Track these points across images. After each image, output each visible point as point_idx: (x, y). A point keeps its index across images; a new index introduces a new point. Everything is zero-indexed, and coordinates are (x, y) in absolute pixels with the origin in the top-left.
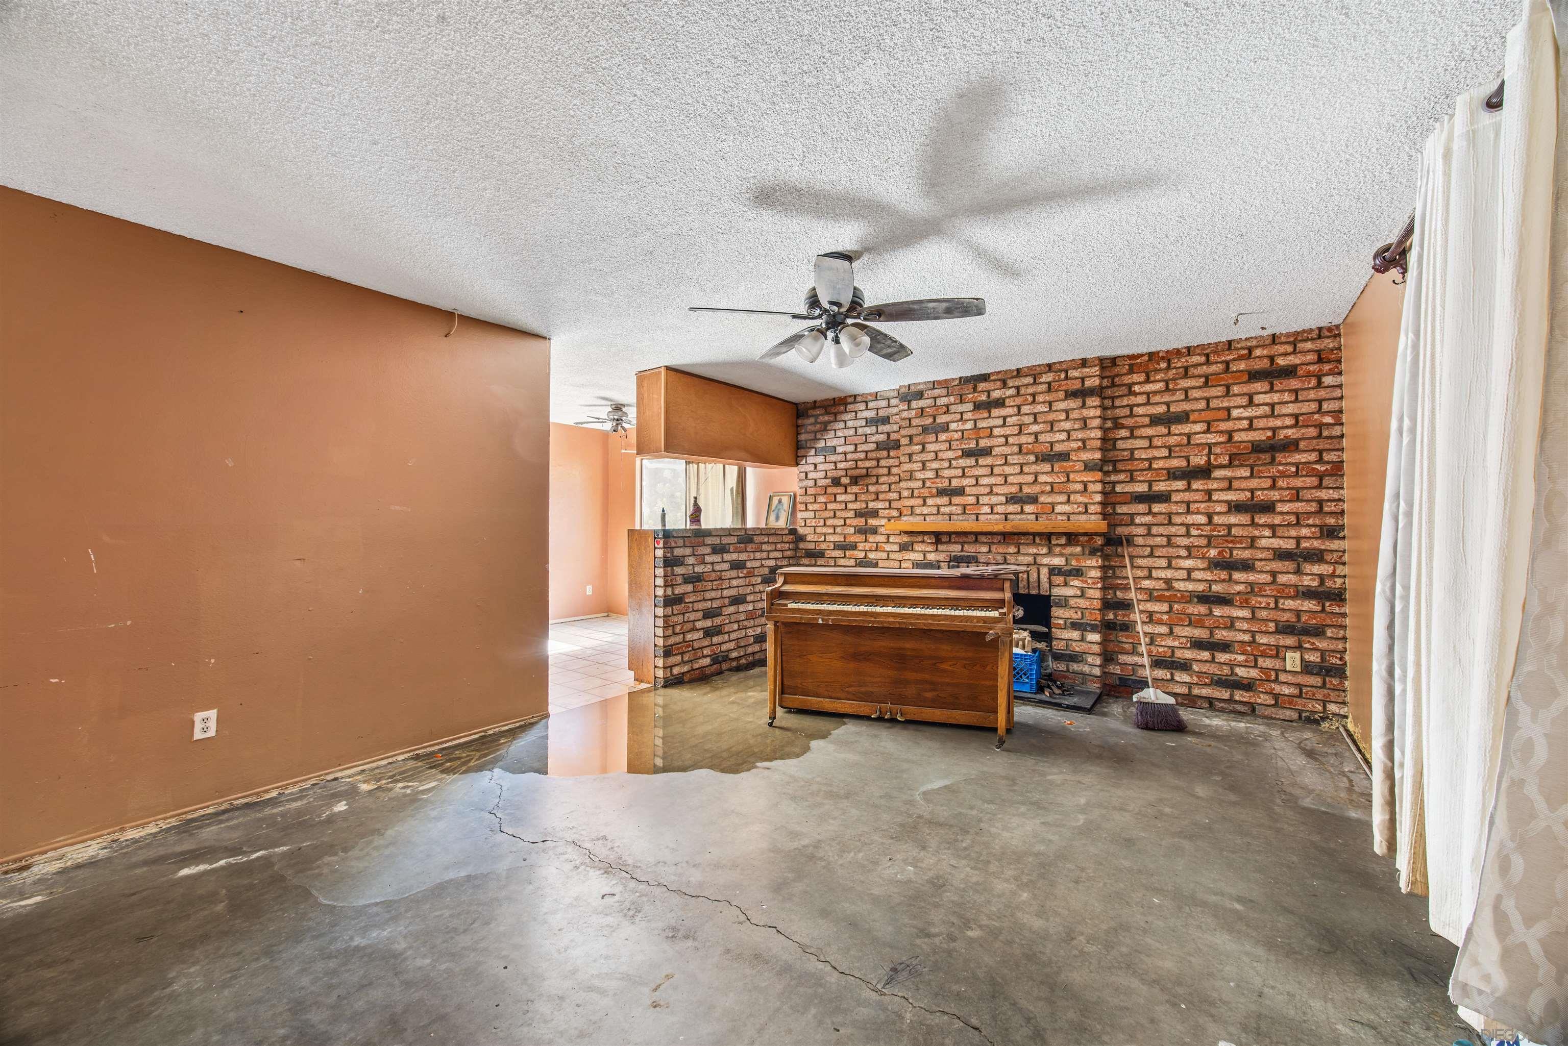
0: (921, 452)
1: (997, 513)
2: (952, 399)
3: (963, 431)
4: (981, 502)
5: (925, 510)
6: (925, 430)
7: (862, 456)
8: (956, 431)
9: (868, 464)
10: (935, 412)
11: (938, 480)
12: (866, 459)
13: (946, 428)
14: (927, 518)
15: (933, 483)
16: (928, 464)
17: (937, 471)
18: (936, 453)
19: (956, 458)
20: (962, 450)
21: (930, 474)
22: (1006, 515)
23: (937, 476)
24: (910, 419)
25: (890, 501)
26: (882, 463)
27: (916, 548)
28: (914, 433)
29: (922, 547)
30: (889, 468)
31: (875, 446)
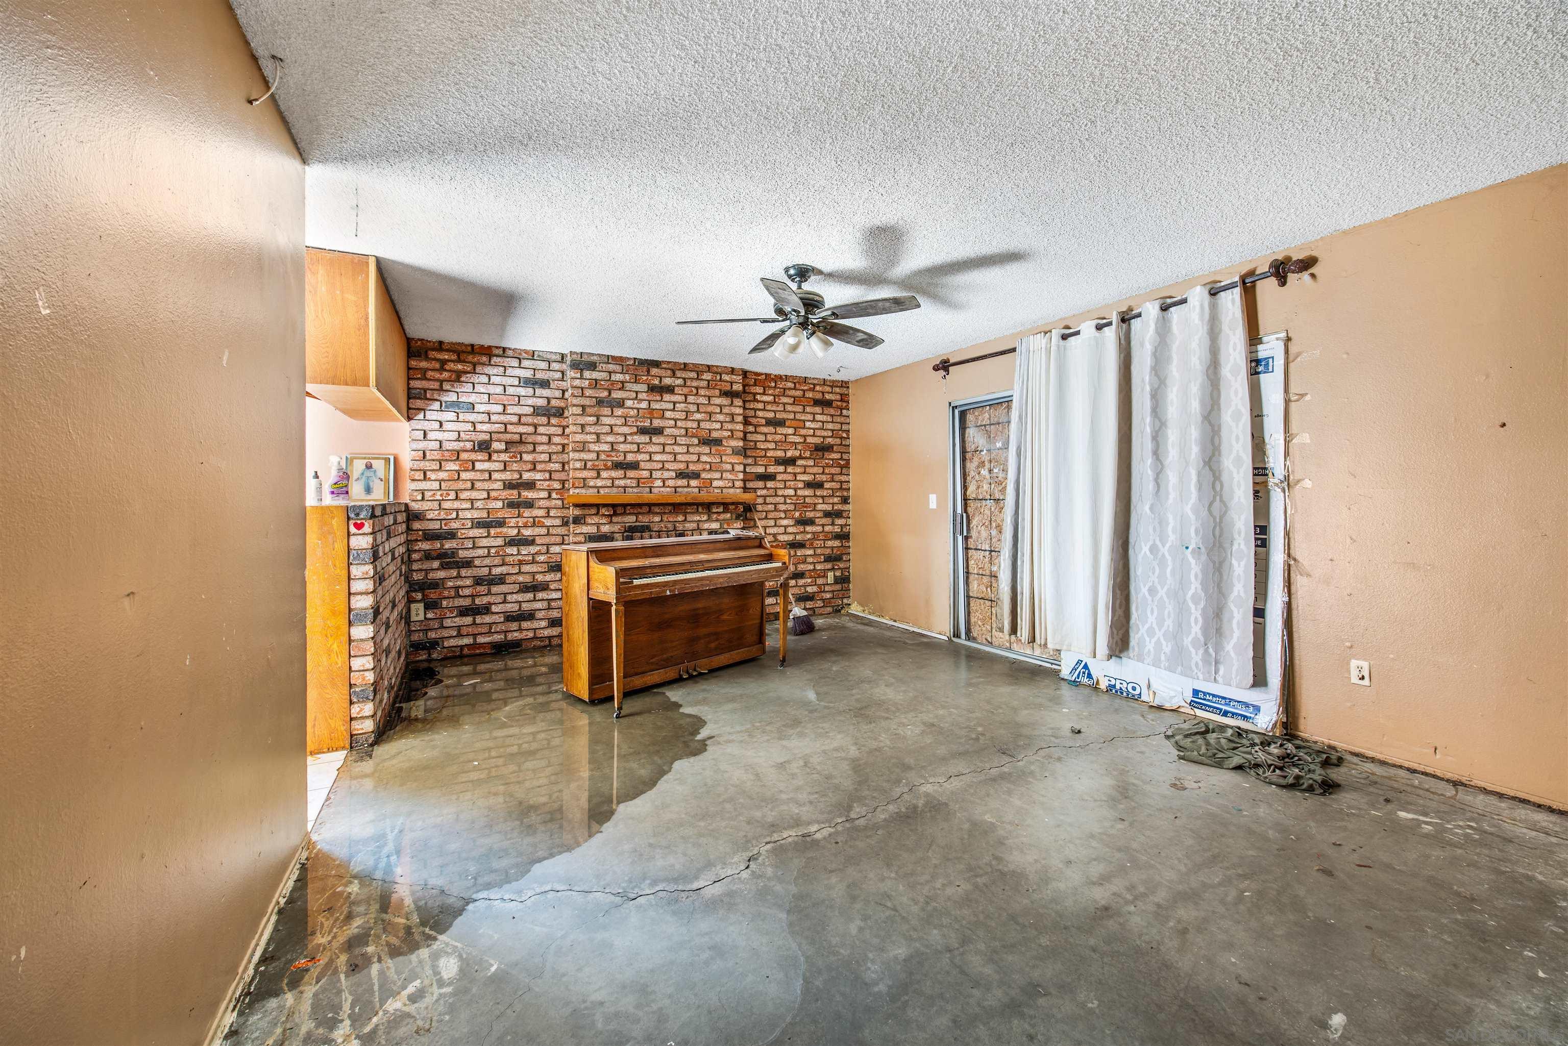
0: (595, 424)
1: (668, 487)
2: (627, 377)
3: (638, 409)
4: (654, 476)
5: (599, 483)
6: (600, 402)
7: (515, 419)
8: (632, 408)
9: (522, 429)
10: (610, 387)
11: (613, 454)
12: (519, 423)
13: (621, 404)
14: (602, 491)
15: (608, 456)
16: (602, 437)
17: (612, 444)
18: (611, 426)
19: (631, 434)
20: (637, 427)
21: (606, 447)
22: (675, 488)
23: (613, 449)
24: (582, 389)
25: (550, 472)
26: (541, 430)
27: (589, 520)
28: (588, 403)
29: (596, 520)
30: (550, 436)
31: (532, 410)
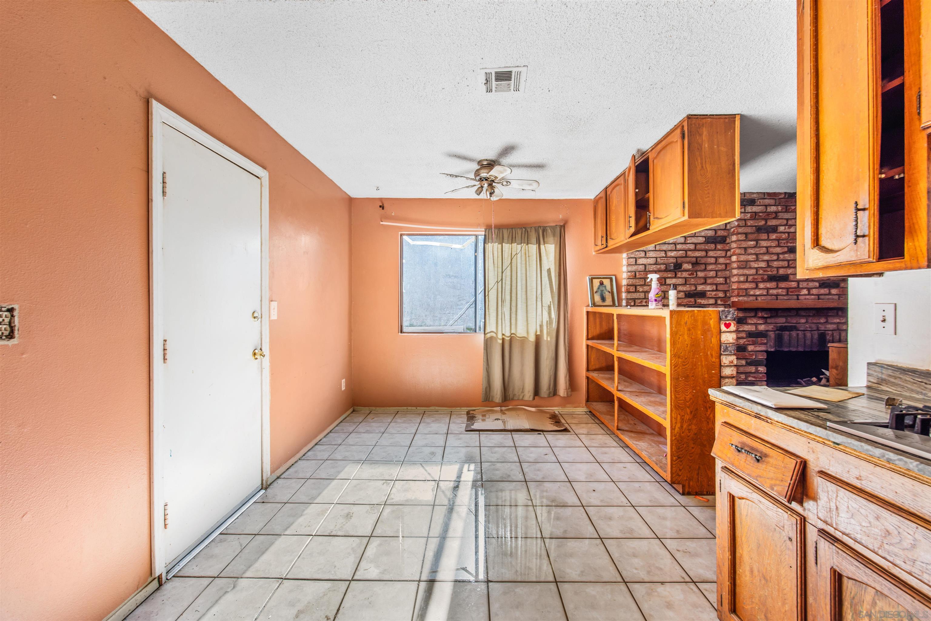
0: (755, 247)
1: (813, 295)
2: (780, 208)
3: (789, 233)
4: (801, 286)
5: (758, 292)
6: (759, 230)
7: (692, 247)
8: (784, 233)
9: (697, 254)
10: (767, 217)
11: (769, 269)
12: (695, 250)
13: (774, 229)
14: (759, 298)
15: (764, 271)
16: (760, 256)
17: (768, 261)
18: (767, 247)
19: (783, 253)
20: (787, 247)
21: (763, 265)
22: (818, 295)
23: (769, 266)
24: (745, 220)
25: (716, 285)
26: (711, 254)
27: (750, 321)
28: (750, 231)
29: (754, 321)
30: (716, 258)
31: (704, 239)
